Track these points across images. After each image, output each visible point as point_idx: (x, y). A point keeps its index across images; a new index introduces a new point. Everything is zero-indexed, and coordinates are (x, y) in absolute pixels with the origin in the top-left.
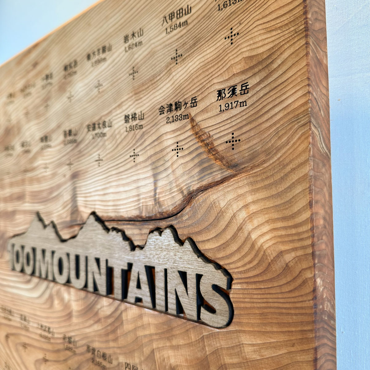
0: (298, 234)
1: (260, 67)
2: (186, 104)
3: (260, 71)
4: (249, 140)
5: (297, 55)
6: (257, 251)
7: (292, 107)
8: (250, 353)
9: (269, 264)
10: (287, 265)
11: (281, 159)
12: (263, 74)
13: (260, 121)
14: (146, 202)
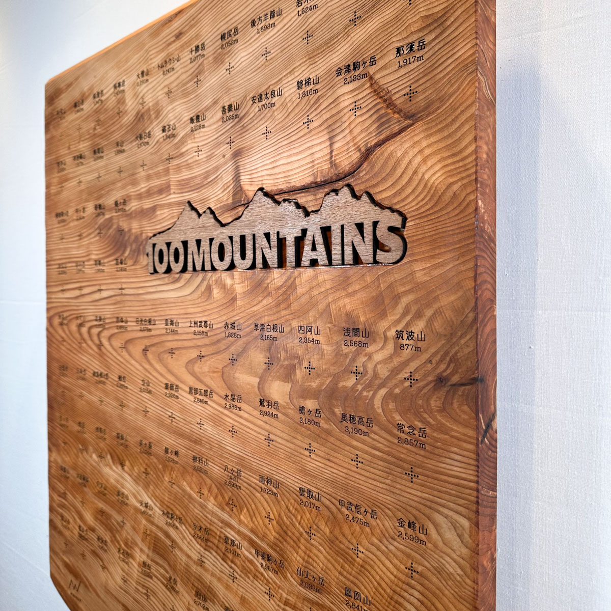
0: (465, 165)
1: (436, 25)
2: (365, 63)
3: (435, 28)
4: (425, 90)
5: (468, 13)
6: (430, 189)
7: (463, 58)
8: (420, 277)
9: (440, 197)
10: (455, 194)
11: (453, 104)
12: (438, 31)
13: (436, 72)
14: (321, 167)
